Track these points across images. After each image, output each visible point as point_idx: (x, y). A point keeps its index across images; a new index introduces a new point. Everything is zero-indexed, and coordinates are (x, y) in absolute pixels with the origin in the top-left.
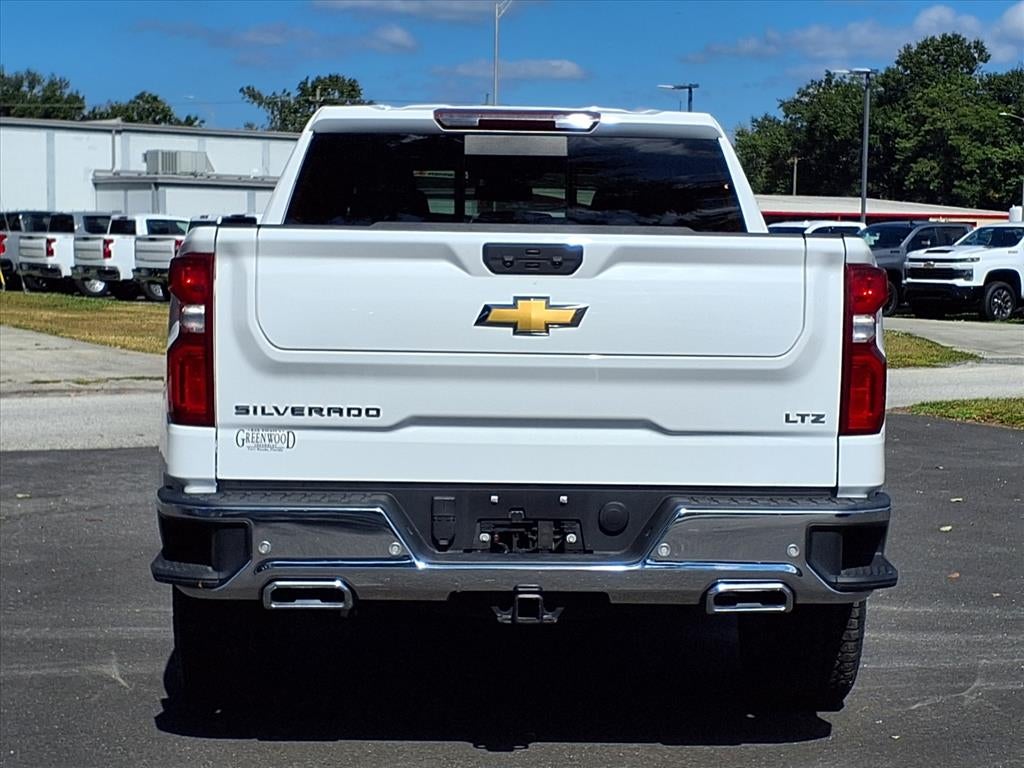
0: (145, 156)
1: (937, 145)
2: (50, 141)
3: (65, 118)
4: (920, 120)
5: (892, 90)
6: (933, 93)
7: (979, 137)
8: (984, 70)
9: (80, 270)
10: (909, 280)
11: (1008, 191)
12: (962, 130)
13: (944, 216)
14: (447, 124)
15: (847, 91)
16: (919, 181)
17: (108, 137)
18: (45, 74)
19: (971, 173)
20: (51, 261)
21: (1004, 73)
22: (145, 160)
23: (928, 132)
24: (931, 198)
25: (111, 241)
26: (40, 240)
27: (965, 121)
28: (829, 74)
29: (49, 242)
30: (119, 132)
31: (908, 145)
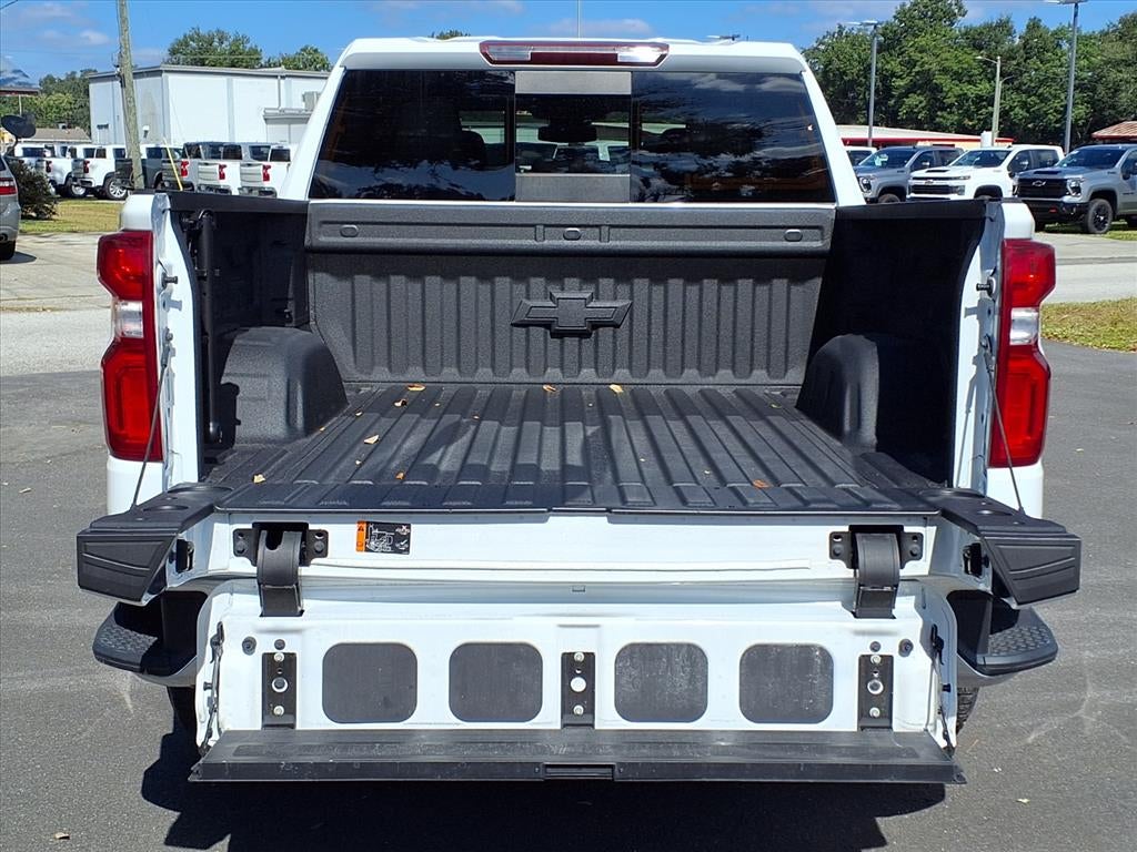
0: (304, 96)
1: (925, 84)
2: (230, 86)
3: (246, 67)
4: (911, 63)
5: (890, 41)
6: (921, 41)
7: (957, 76)
8: (962, 23)
9: (246, 191)
10: (913, 195)
11: (979, 120)
12: (945, 71)
13: (929, 140)
14: (495, 58)
15: (855, 41)
16: (911, 112)
17: (275, 81)
18: (231, 33)
19: (951, 106)
20: (223, 183)
21: (978, 25)
22: (304, 100)
23: (917, 73)
24: (919, 126)
25: (269, 167)
26: (214, 165)
27: (947, 64)
28: (840, 27)
29: (221, 167)
30: (283, 77)
31: (902, 84)
